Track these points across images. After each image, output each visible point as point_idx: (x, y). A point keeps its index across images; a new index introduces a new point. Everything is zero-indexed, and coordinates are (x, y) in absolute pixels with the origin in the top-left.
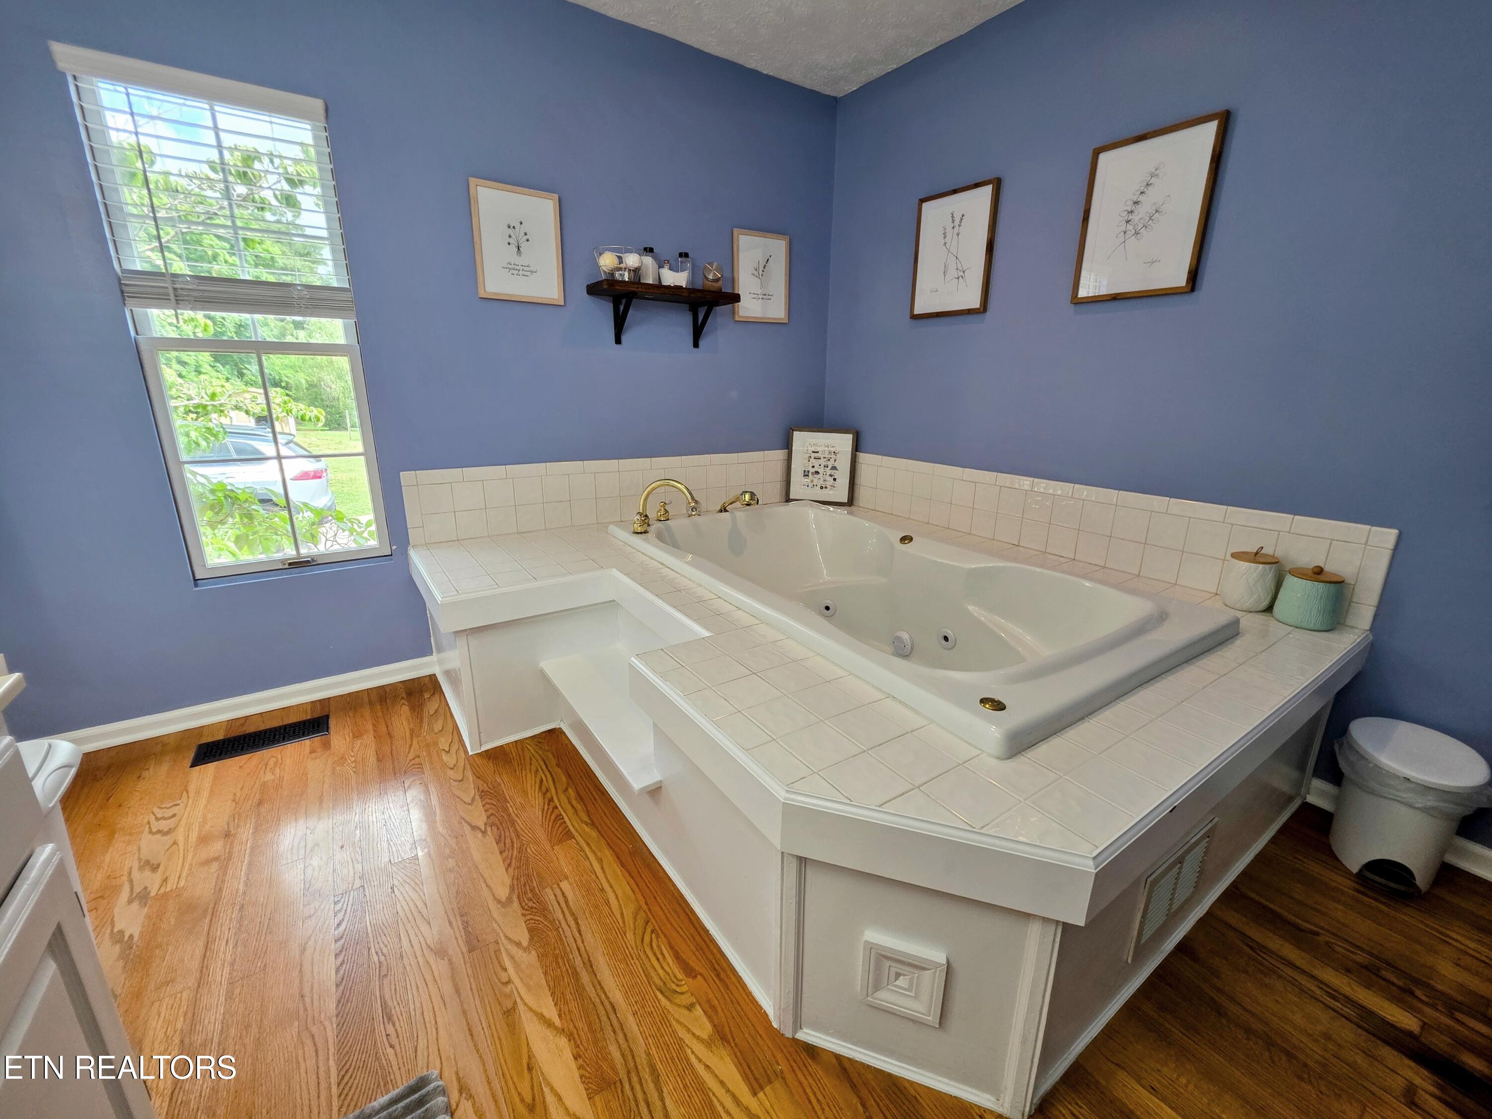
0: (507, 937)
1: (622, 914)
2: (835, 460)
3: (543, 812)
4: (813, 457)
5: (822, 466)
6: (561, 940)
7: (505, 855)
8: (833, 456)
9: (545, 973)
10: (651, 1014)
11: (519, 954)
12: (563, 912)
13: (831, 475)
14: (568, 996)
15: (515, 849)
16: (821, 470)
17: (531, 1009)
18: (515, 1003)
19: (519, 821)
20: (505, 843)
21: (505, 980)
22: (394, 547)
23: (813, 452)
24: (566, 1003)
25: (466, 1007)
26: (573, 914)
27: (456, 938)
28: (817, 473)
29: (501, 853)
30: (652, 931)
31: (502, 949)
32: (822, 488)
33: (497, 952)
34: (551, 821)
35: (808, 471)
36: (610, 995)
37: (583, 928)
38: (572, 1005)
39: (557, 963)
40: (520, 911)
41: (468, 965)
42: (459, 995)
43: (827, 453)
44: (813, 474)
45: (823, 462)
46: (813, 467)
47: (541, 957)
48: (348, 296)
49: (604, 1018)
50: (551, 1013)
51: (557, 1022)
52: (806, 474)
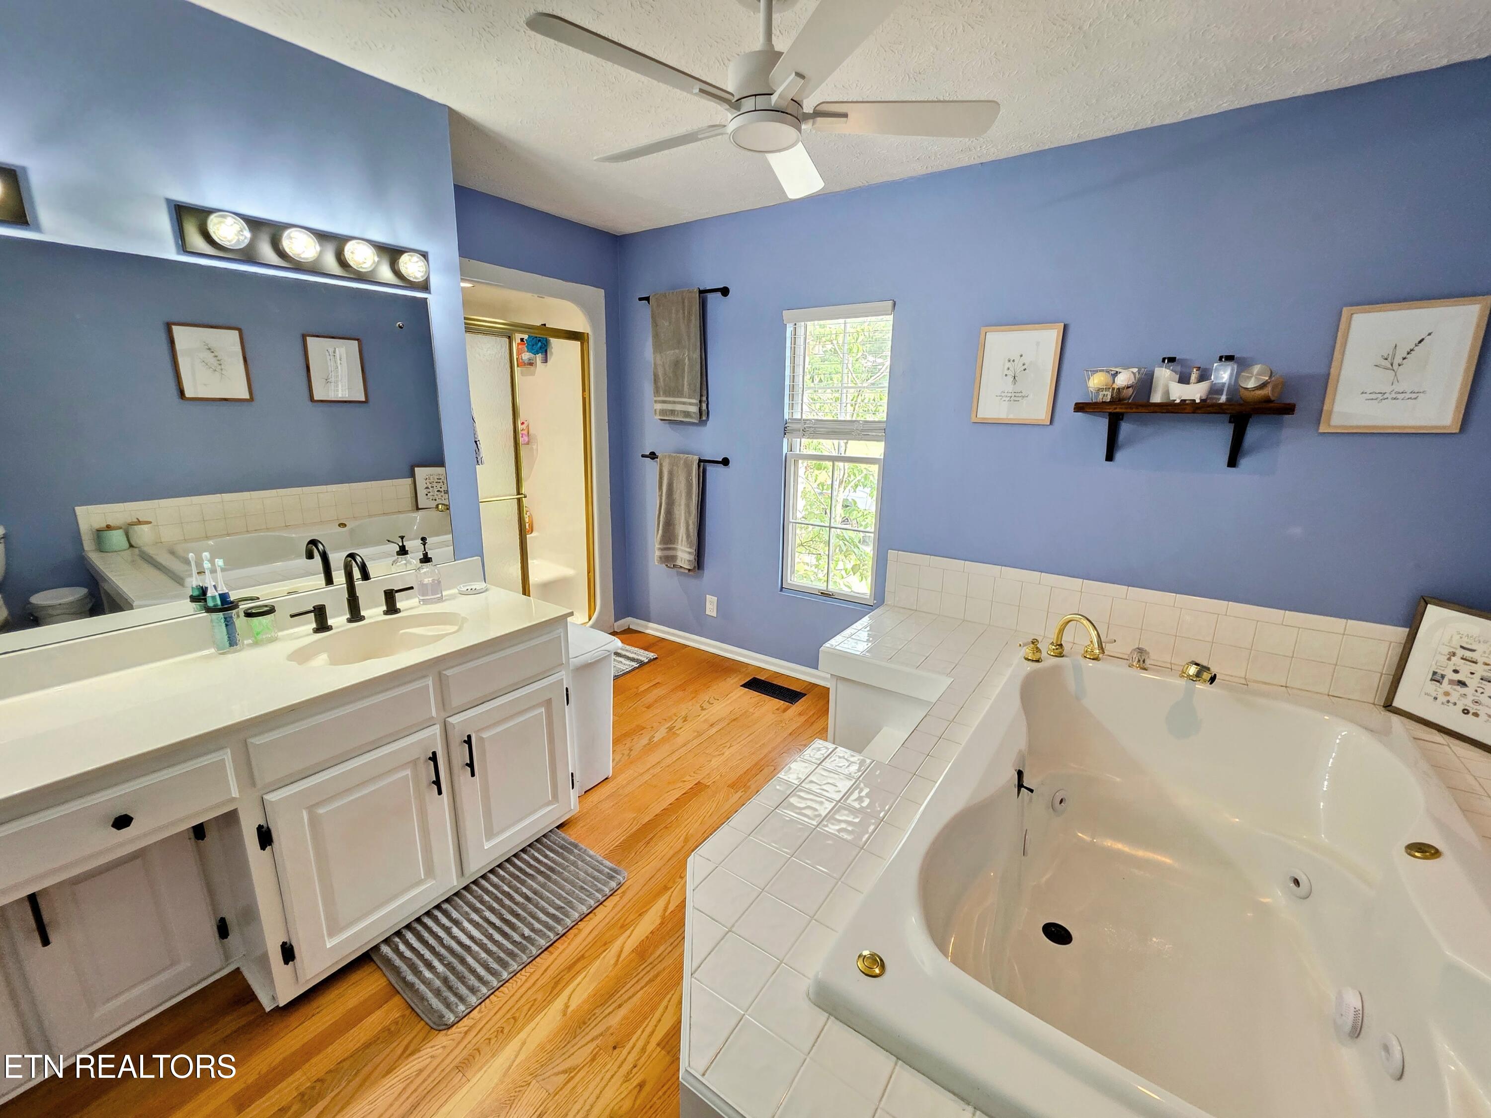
4: (1459, 656)
5: (1477, 676)
16: (1472, 683)
22: (875, 602)
23: (1462, 648)
28: (1462, 683)
32: (1465, 712)
35: (1442, 676)
44: (1451, 683)
46: (1456, 672)
48: (884, 425)
51: (667, 914)
52: (1437, 678)
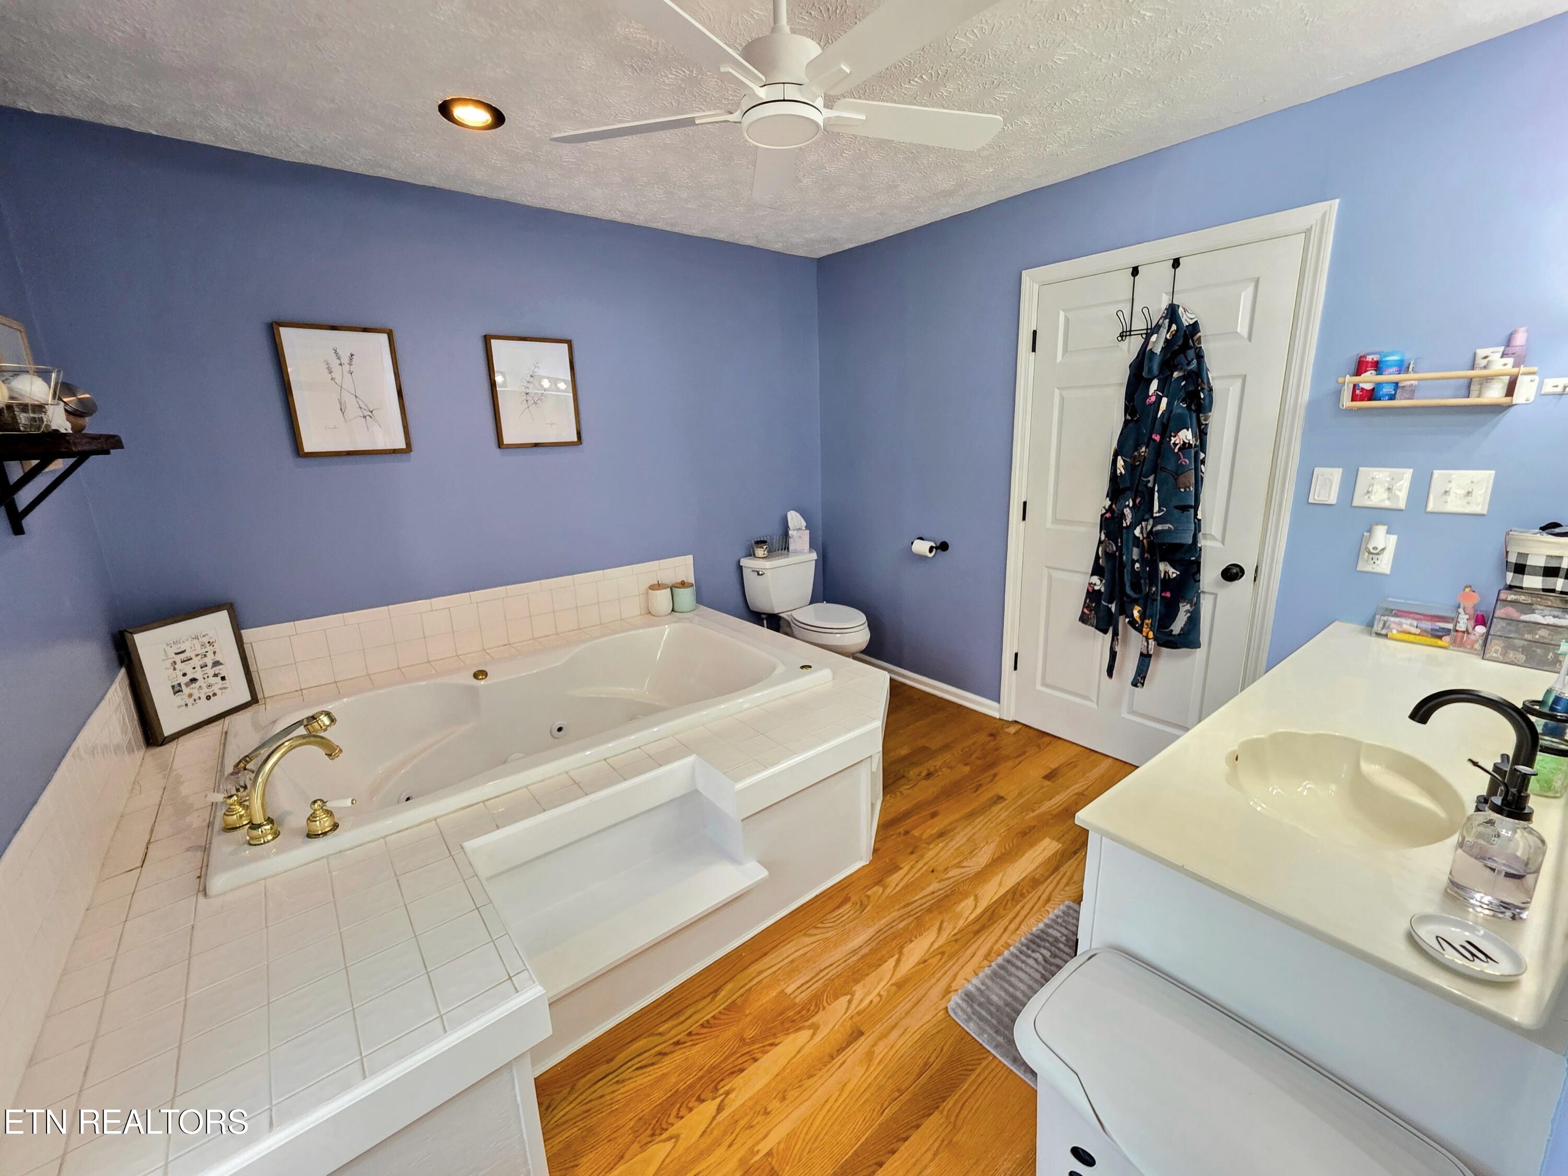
0: (846, 1013)
1: (812, 943)
2: (215, 653)
3: (697, 1044)
4: (178, 662)
5: (198, 668)
6: (840, 975)
7: (758, 1056)
8: (209, 648)
9: (868, 975)
10: (877, 913)
11: (858, 996)
12: (817, 981)
13: (216, 675)
14: (879, 956)
15: (751, 1048)
16: (198, 675)
17: (893, 974)
18: (891, 985)
19: (712, 1062)
20: (742, 1063)
21: (878, 998)
23: (177, 654)
24: (883, 956)
25: (903, 1015)
26: (818, 974)
27: (855, 1051)
28: (194, 680)
29: (756, 1060)
30: (822, 923)
31: (857, 1010)
32: (208, 698)
33: (859, 1013)
34: (712, 1030)
35: (179, 685)
36: (872, 934)
37: (827, 965)
38: (884, 952)
39: (858, 971)
40: (821, 1014)
41: (874, 1029)
42: (897, 1024)
43: (198, 646)
44: (187, 685)
45: (196, 662)
46: (184, 675)
47: (857, 981)
49: (886, 934)
50: (892, 962)
51: (897, 956)
52: (177, 690)
